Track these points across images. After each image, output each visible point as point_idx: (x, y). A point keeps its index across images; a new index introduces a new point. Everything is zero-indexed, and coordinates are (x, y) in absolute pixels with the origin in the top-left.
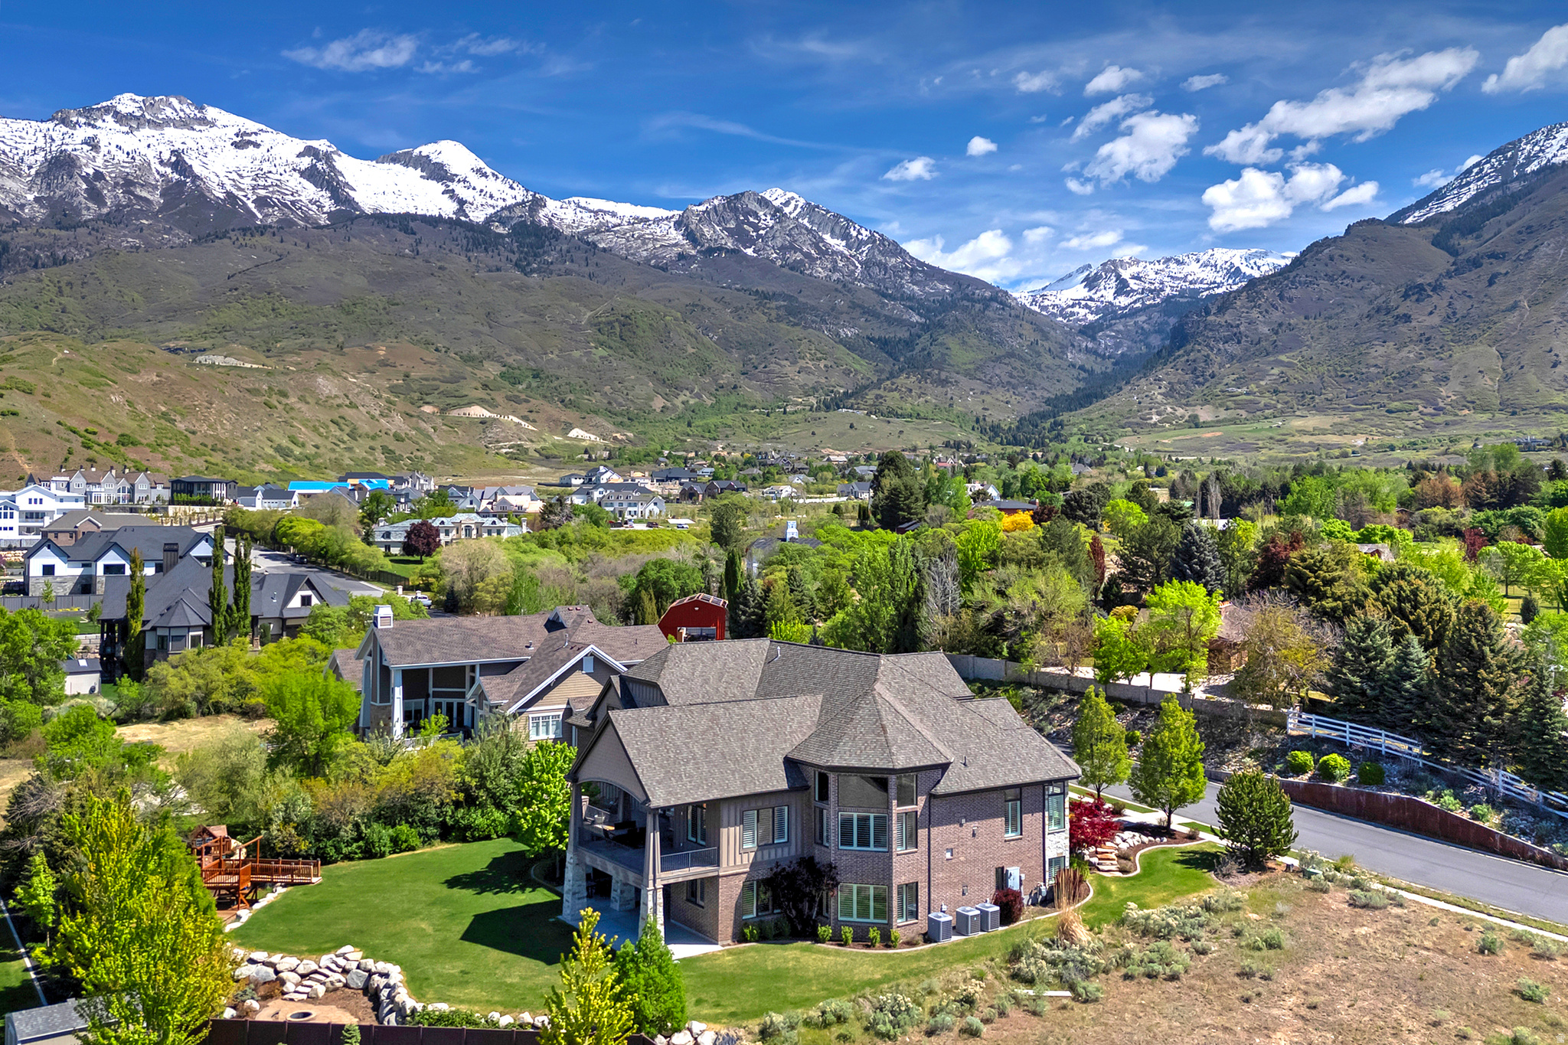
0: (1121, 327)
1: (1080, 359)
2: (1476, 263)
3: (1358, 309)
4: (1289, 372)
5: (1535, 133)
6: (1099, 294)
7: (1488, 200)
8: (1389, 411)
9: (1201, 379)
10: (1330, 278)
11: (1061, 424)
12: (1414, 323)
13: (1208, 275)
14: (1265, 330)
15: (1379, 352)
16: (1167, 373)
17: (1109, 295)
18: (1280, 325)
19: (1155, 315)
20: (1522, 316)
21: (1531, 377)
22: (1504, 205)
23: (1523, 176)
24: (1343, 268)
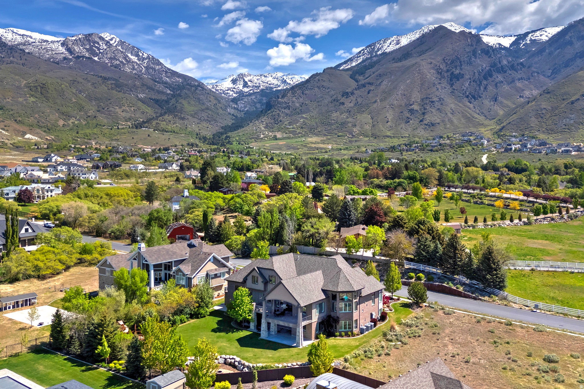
0: (246, 100)
1: (232, 111)
2: (364, 86)
3: (328, 99)
4: (306, 121)
5: (380, 40)
6: (237, 86)
7: (367, 63)
8: (338, 136)
9: (277, 122)
10: (319, 88)
11: (229, 137)
12: (345, 106)
13: (275, 82)
14: (298, 105)
15: (335, 115)
16: (265, 119)
17: (241, 87)
18: (303, 103)
19: (258, 96)
20: (378, 105)
21: (381, 126)
22: (372, 65)
23: (376, 55)
24: (323, 84)
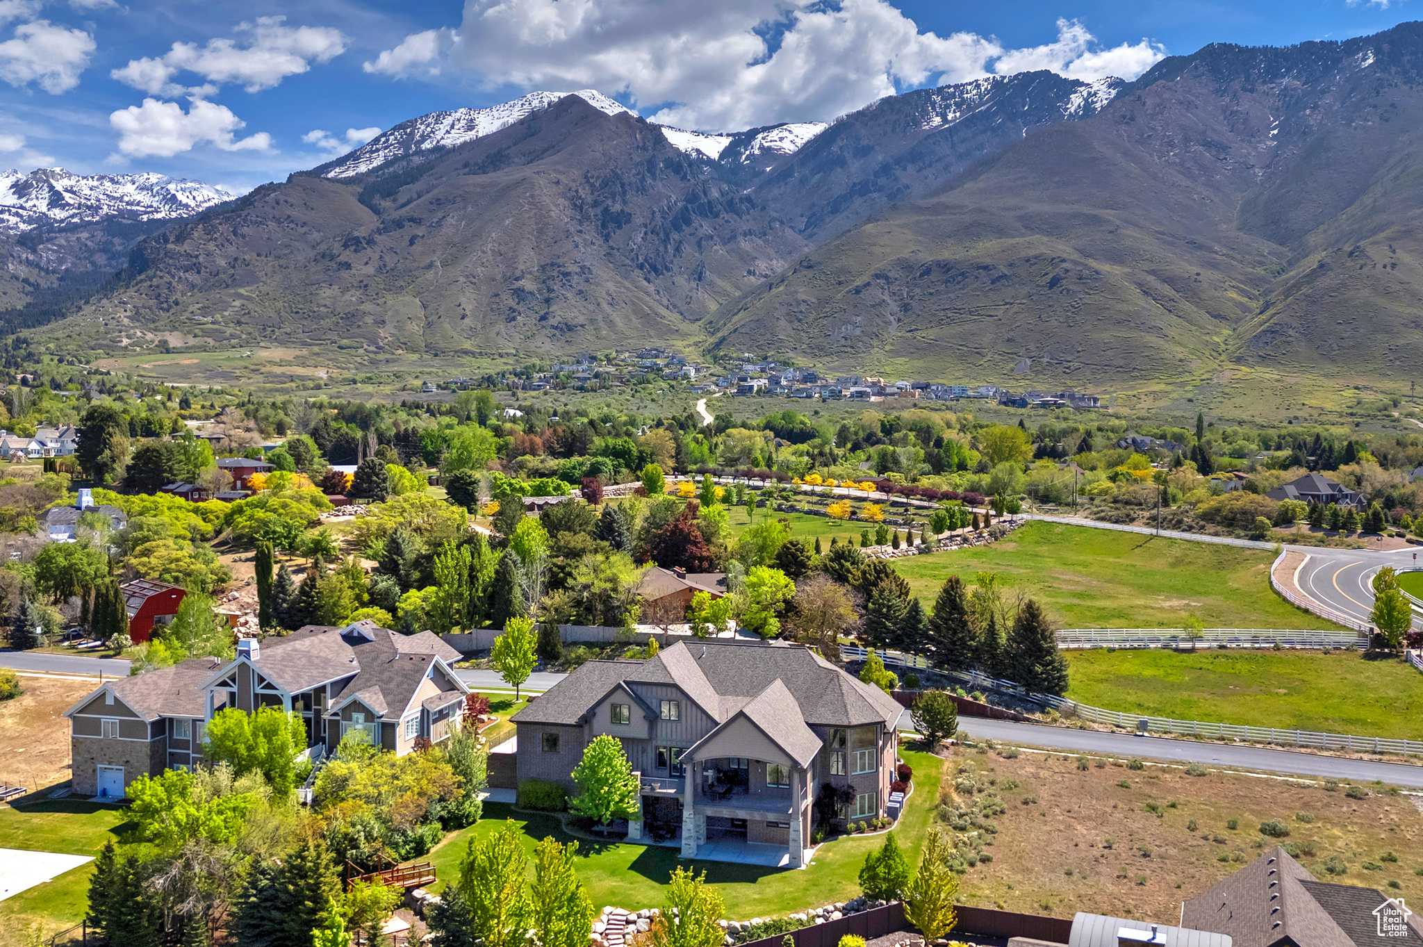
0: (63, 242)
1: (23, 271)
2: (399, 224)
3: (303, 255)
4: (250, 306)
5: (427, 116)
6: (30, 203)
7: (398, 168)
8: (341, 347)
9: (165, 305)
10: (278, 221)
11: (25, 341)
12: (354, 271)
13: (145, 198)
14: (223, 263)
15: (327, 293)
16: (131, 296)
17: (43, 206)
18: (236, 259)
19: (99, 234)
20: (437, 273)
21: (447, 326)
22: (413, 176)
23: (419, 152)
24: (288, 213)
